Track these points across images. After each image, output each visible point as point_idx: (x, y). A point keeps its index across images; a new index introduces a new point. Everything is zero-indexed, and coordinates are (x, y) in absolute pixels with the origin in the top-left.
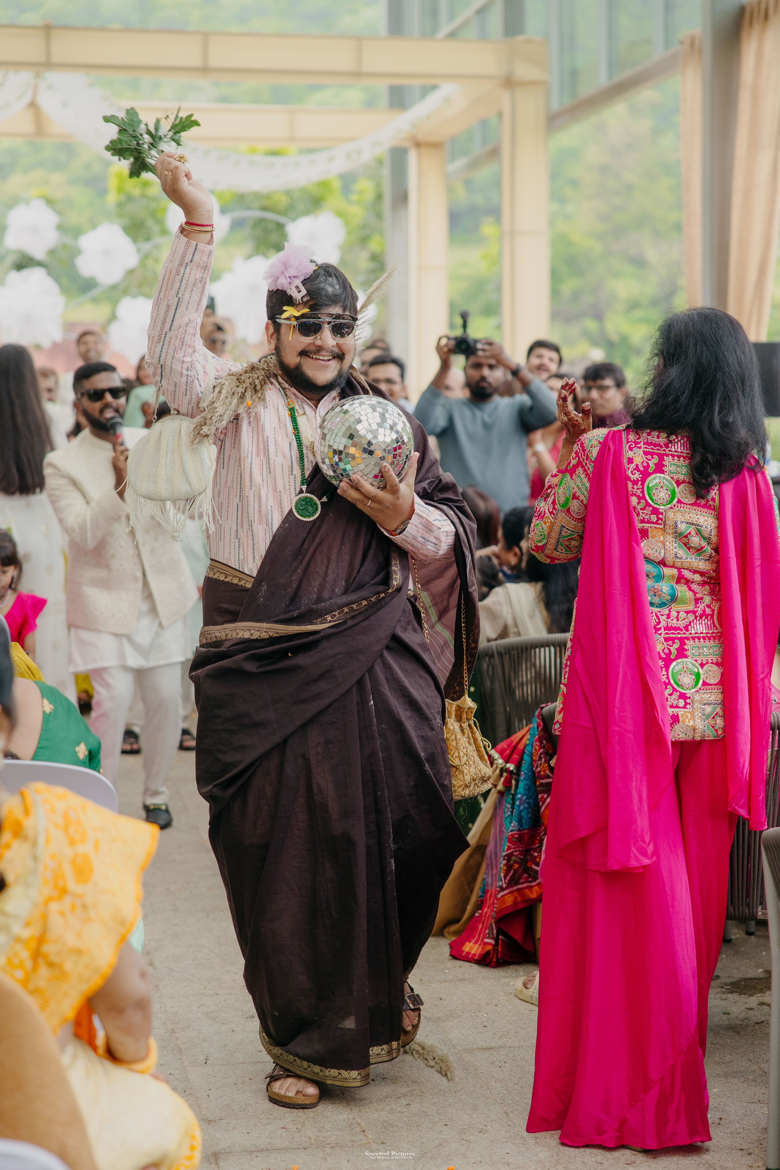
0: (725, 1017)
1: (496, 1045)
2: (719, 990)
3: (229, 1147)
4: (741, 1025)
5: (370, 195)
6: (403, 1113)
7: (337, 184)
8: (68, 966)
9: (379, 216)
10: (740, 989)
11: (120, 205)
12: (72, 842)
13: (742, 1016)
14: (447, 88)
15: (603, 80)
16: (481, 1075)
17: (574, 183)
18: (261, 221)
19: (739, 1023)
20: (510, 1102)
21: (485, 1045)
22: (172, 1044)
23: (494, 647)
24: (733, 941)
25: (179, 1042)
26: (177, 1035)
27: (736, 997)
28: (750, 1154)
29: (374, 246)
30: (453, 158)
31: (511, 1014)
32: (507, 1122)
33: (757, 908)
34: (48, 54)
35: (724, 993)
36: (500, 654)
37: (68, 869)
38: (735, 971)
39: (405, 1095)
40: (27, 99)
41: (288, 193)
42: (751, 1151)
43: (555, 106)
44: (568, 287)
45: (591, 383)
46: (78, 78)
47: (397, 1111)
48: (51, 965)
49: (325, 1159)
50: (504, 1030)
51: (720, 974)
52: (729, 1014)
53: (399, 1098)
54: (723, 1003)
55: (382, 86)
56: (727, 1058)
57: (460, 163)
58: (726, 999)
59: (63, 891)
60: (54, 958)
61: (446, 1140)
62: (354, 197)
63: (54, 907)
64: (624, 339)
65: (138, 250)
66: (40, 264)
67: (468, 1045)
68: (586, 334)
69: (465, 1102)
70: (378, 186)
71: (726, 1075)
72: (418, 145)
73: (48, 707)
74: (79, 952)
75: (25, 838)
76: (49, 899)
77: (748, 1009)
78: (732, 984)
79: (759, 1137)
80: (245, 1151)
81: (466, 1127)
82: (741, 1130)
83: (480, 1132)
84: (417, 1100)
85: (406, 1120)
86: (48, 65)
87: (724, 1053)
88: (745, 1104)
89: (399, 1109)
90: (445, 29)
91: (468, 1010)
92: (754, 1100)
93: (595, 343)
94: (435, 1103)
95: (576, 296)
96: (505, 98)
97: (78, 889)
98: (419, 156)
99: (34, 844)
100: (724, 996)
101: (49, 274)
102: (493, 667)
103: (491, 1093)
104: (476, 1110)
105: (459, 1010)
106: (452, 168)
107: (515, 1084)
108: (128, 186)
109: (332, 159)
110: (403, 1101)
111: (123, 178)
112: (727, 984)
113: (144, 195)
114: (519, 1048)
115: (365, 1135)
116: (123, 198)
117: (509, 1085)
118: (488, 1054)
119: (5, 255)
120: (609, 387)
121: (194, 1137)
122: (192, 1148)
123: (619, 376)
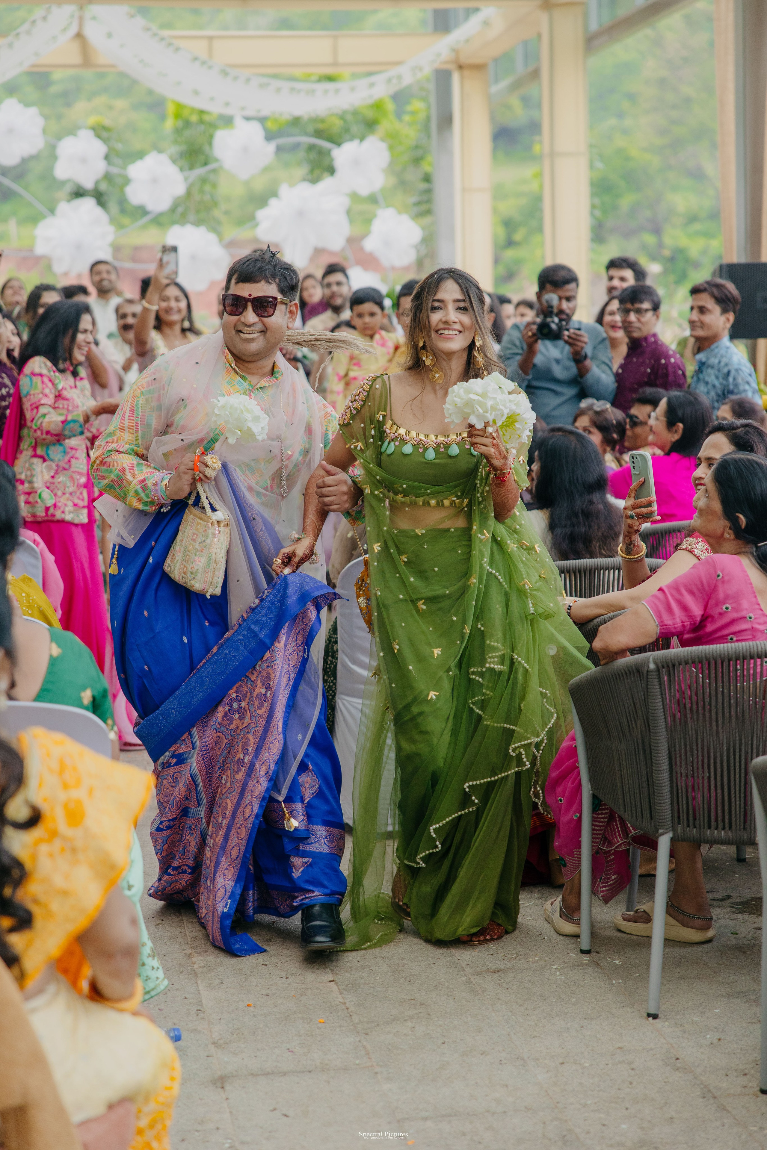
0: (733, 937)
1: (505, 967)
2: (729, 909)
3: (236, 1071)
4: (749, 944)
5: (420, 117)
6: (408, 1035)
7: (389, 104)
8: (54, 906)
9: (428, 136)
10: (750, 909)
11: (178, 131)
12: (65, 786)
13: (749, 937)
14: (488, 12)
15: (640, 1)
16: (488, 997)
18: (311, 148)
19: (746, 942)
20: (514, 1023)
21: (494, 967)
22: (188, 968)
24: (747, 860)
27: (745, 916)
28: (745, 1075)
29: (425, 167)
30: (496, 80)
31: (522, 936)
35: (733, 913)
37: (59, 812)
38: (747, 891)
39: (411, 1018)
40: (73, 30)
41: (342, 117)
42: (747, 1071)
43: (594, 26)
45: (629, 306)
46: (121, 9)
47: (403, 1034)
49: (328, 1082)
50: (513, 952)
51: (731, 894)
52: (737, 934)
53: (406, 1020)
54: (732, 923)
55: (427, 9)
56: (731, 978)
57: (505, 83)
58: (735, 919)
59: (54, 834)
60: (41, 898)
61: (448, 1063)
62: (407, 118)
63: (43, 848)
64: (682, 251)
65: (186, 179)
66: (89, 194)
68: (644, 248)
69: (470, 1024)
70: (427, 106)
71: (729, 996)
72: (461, 67)
73: (56, 651)
76: (39, 842)
77: (756, 928)
78: (742, 903)
79: (756, 1057)
80: (252, 1074)
81: (468, 1049)
82: (739, 1051)
83: (482, 1054)
84: (423, 1023)
85: (411, 1042)
87: (728, 973)
88: (745, 1025)
89: (405, 1032)
92: (754, 1021)
93: (653, 258)
94: (440, 1026)
95: (634, 210)
96: (544, 19)
97: (71, 831)
98: (463, 78)
100: (734, 916)
101: (98, 202)
104: (480, 1032)
106: (494, 89)
107: (521, 1006)
108: (186, 113)
109: (372, 85)
110: (409, 1024)
111: (180, 107)
112: (737, 904)
113: (201, 122)
114: (527, 969)
115: (369, 1058)
116: (180, 124)
117: (514, 1006)
118: (496, 976)
119: (61, 184)
120: (647, 310)
121: (173, 1069)
122: (172, 1079)
123: (655, 299)
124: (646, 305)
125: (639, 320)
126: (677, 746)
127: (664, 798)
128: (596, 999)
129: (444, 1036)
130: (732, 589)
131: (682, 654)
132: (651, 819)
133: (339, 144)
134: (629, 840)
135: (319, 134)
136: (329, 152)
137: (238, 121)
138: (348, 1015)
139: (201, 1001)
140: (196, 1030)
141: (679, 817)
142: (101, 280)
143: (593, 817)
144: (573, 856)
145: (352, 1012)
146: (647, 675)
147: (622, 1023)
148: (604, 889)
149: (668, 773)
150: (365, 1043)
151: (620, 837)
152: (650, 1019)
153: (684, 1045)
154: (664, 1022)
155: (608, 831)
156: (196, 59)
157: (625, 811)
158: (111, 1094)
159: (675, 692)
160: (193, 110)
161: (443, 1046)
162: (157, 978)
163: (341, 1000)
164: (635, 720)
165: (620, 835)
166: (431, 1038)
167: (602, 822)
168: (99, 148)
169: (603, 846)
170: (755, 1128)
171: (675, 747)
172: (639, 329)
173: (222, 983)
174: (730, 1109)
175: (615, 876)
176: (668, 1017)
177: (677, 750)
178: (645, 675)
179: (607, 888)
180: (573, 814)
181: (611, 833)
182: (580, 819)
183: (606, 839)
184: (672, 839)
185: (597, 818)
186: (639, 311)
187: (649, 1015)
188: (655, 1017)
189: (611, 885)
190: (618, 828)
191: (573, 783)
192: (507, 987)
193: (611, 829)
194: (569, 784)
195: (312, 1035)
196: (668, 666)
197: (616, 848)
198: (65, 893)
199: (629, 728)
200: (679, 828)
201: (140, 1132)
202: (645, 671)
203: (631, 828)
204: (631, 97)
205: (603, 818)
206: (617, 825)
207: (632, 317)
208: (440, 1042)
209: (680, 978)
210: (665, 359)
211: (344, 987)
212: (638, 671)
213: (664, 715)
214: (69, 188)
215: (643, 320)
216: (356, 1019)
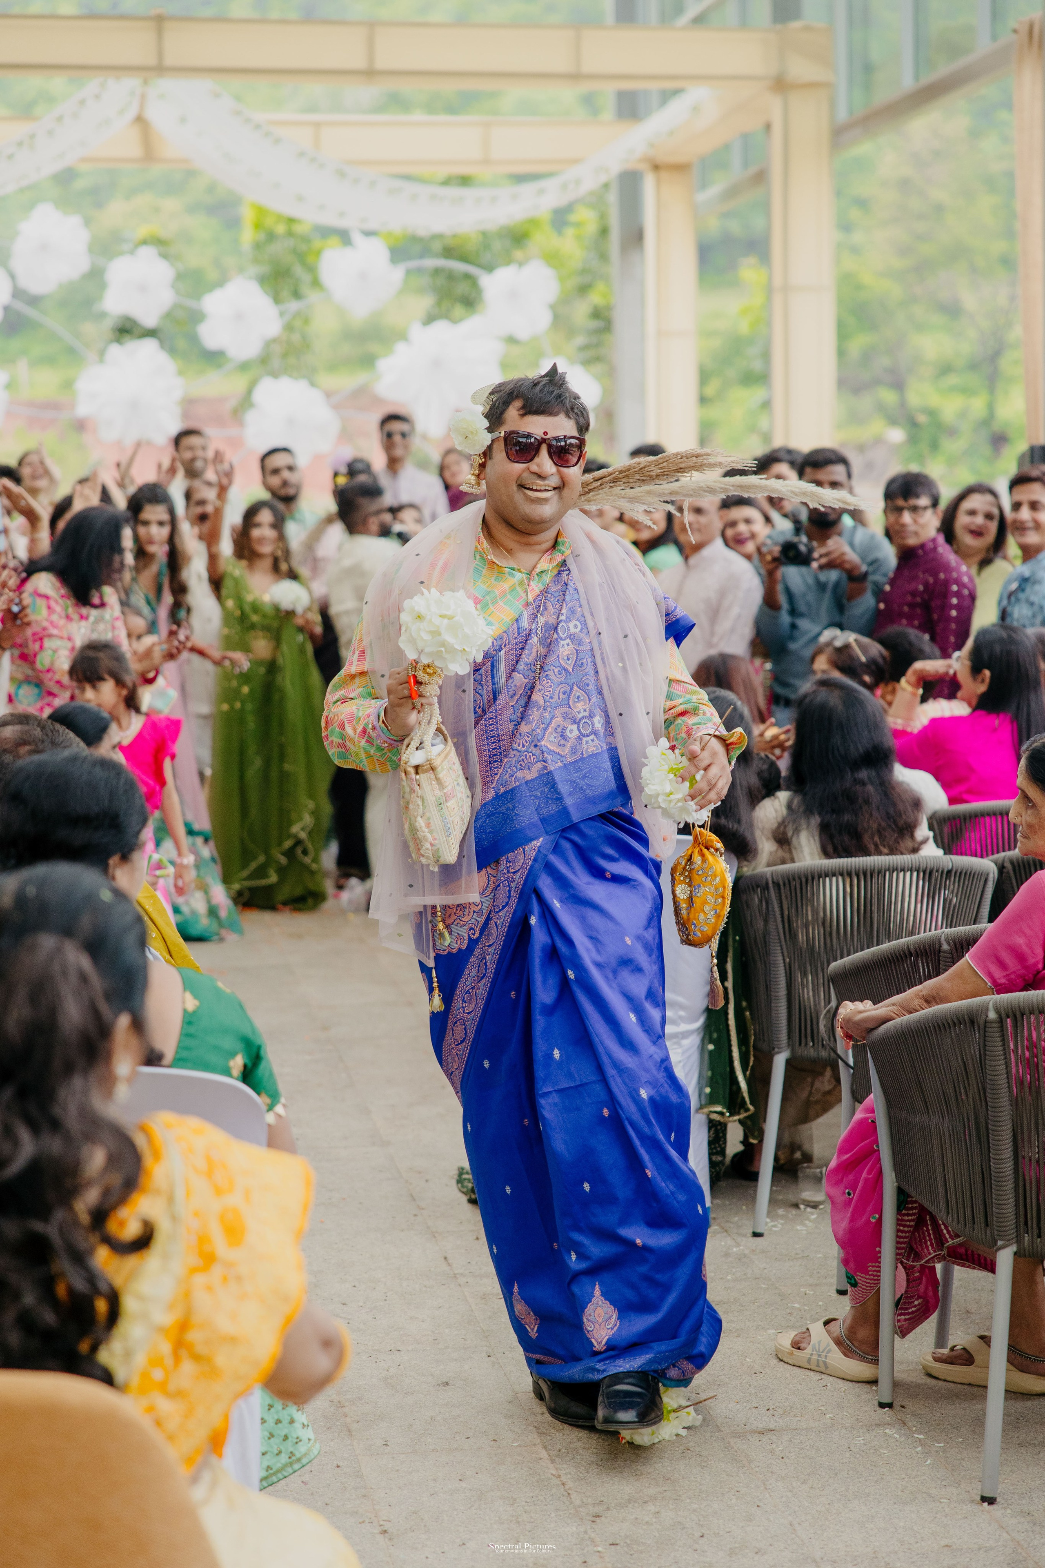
1: (775, 1426)
5: (591, 228)
6: (652, 1524)
7: (547, 221)
8: (221, 1360)
9: (603, 257)
11: (258, 246)
12: (218, 1192)
14: (697, 94)
15: (908, 82)
16: (757, 1469)
17: (862, 203)
18: (437, 271)
20: (797, 1508)
21: (761, 1426)
22: (338, 1423)
23: (769, 876)
25: (348, 1420)
26: (346, 1410)
29: (596, 298)
30: (704, 185)
31: (795, 1381)
32: (793, 1539)
34: (160, 54)
36: (777, 885)
37: (216, 1228)
39: (653, 1499)
40: (133, 112)
41: (484, 234)
43: (842, 115)
44: (858, 344)
45: (900, 502)
46: (203, 85)
47: (644, 1522)
48: (197, 1358)
50: (785, 1404)
53: (646, 1502)
55: (608, 91)
57: (715, 189)
59: (211, 1259)
60: (201, 1348)
63: (199, 1280)
64: (932, 413)
65: (282, 314)
66: (151, 333)
67: (738, 1426)
68: (881, 408)
69: (736, 1508)
70: (603, 216)
72: (656, 167)
73: (191, 1004)
75: (157, 1192)
76: (194, 1270)
81: (737, 1545)
83: (757, 1553)
84: (671, 1506)
85: (657, 1535)
86: (160, 69)
89: (647, 1519)
90: (691, 12)
91: (737, 1375)
93: (893, 421)
94: (694, 1511)
95: (867, 357)
96: (774, 107)
97: (230, 1255)
98: (658, 182)
99: (171, 1199)
101: (162, 345)
102: (767, 903)
103: (770, 1496)
104: (750, 1520)
105: (724, 1375)
106: (702, 197)
107: (804, 1482)
108: (269, 222)
109: (541, 192)
110: (651, 1507)
111: (261, 211)
113: (290, 234)
114: (806, 1429)
115: (601, 1557)
116: (262, 236)
117: (794, 1484)
118: (765, 1439)
119: (103, 315)
120: (925, 508)
123: (935, 492)
124: (924, 501)
125: (915, 521)
126: (1025, 1126)
127: (1006, 1197)
128: (906, 1474)
129: (702, 1526)
131: (1035, 1000)
132: (987, 1225)
133: (490, 268)
134: (945, 1252)
135: (449, 252)
137: (357, 238)
138: (565, 1493)
140: (356, 1513)
141: (1026, 1223)
142: (193, 460)
143: (898, 1220)
144: (867, 1274)
145: (570, 1489)
146: (985, 1027)
147: (947, 1510)
148: (903, 1317)
149: (1012, 1163)
150: (593, 1535)
151: (933, 1247)
152: (986, 1504)
153: (1036, 1542)
154: (1005, 1508)
155: (915, 1239)
156: (302, 154)
157: (948, 1213)
159: (1023, 1051)
160: (280, 218)
161: (702, 1541)
162: (309, 1440)
163: (554, 1472)
164: (965, 1088)
165: (932, 1244)
166: (684, 1528)
167: (908, 1226)
168: (161, 272)
169: (908, 1260)
171: (1022, 1126)
172: (916, 534)
173: (386, 1445)
175: (920, 1301)
176: (1010, 1502)
177: (1025, 1131)
178: (982, 1027)
179: (907, 1317)
180: (870, 1215)
181: (920, 1240)
182: (880, 1221)
183: (911, 1249)
184: (1015, 1254)
185: (903, 1220)
186: (914, 509)
187: (984, 1499)
188: (991, 1501)
189: (913, 1312)
190: (929, 1235)
191: (869, 1173)
192: (782, 1455)
193: (919, 1236)
194: (864, 1175)
195: (518, 1522)
196: (1015, 1016)
197: (927, 1262)
198: (232, 1340)
199: (957, 1099)
200: (1026, 1239)
202: (982, 1022)
203: (947, 1236)
205: (910, 1221)
206: (928, 1230)
207: (907, 517)
208: (697, 1534)
209: (1020, 1445)
210: (945, 572)
211: (555, 1453)
212: (972, 1022)
213: (1008, 1082)
214: (114, 323)
215: (922, 521)
216: (576, 1499)
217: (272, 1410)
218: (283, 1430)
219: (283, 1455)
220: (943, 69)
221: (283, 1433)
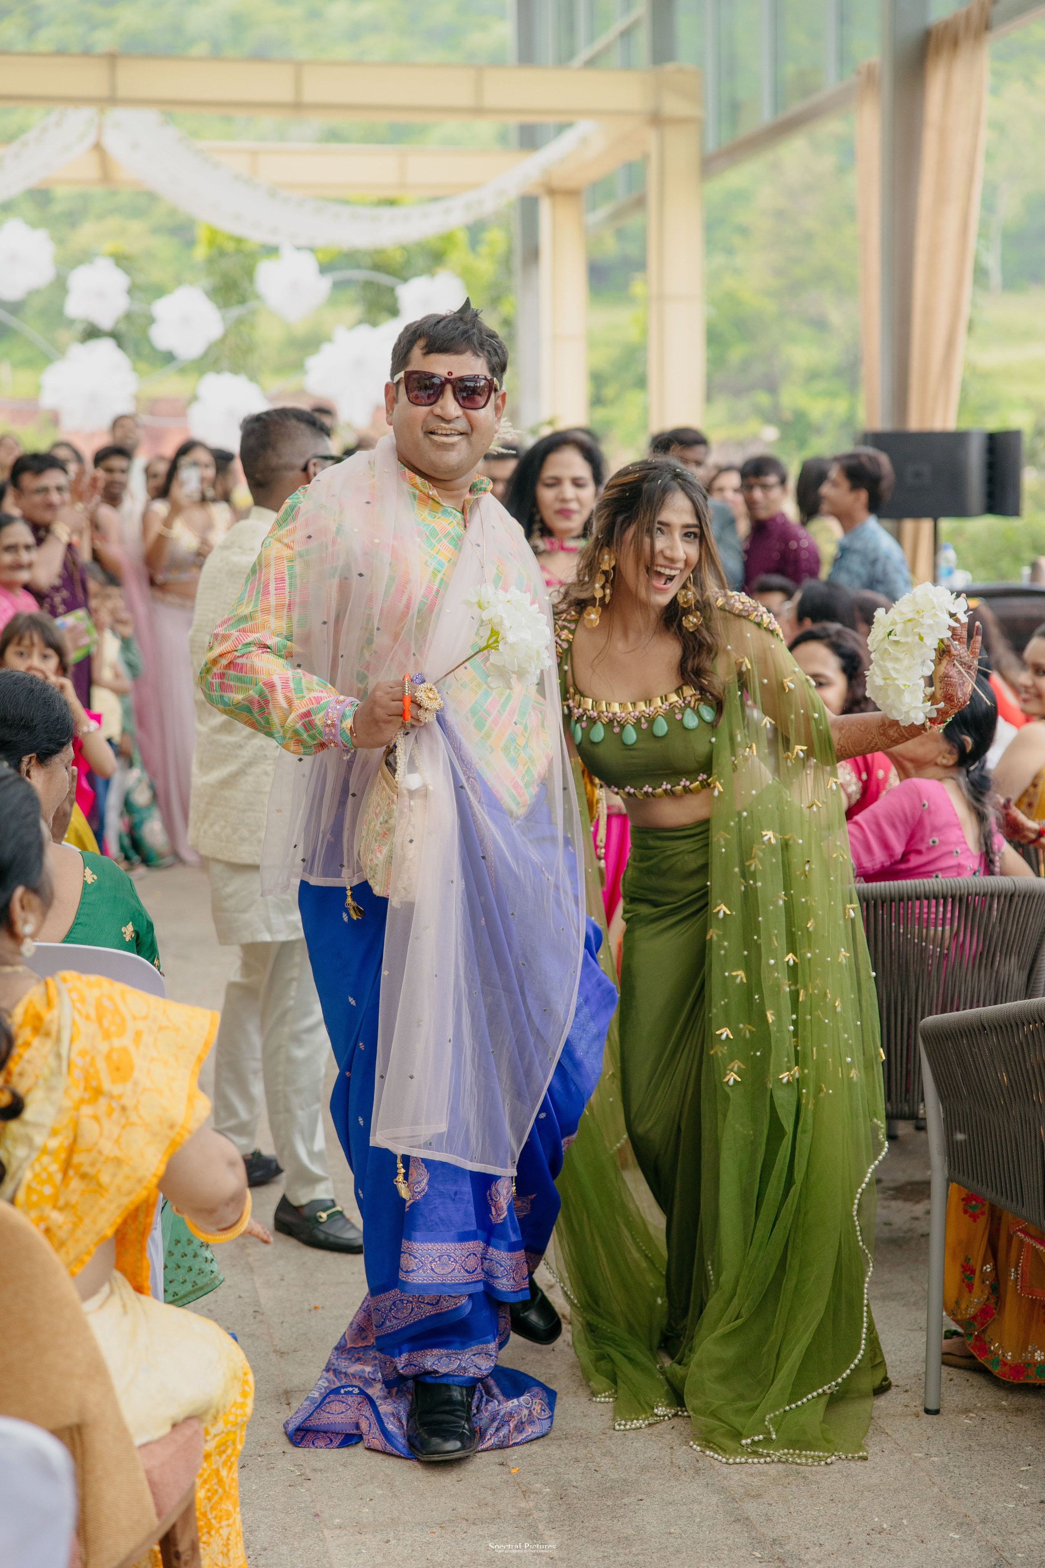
0: (886, 1228)
4: (905, 1237)
5: (500, 248)
7: (462, 237)
8: (105, 1178)
9: (509, 273)
10: (904, 1196)
11: (211, 261)
12: (107, 1036)
13: (905, 1228)
14: (584, 127)
15: (766, 117)
18: (368, 285)
19: (901, 1235)
24: (899, 1138)
27: (897, 1205)
28: (906, 1391)
30: (593, 207)
33: (918, 1105)
34: (113, 86)
35: (886, 1199)
37: (101, 1065)
38: (899, 1173)
40: (90, 140)
41: (404, 248)
42: (908, 1387)
43: (711, 146)
44: (737, 353)
46: (150, 116)
48: (84, 1176)
52: (891, 1224)
54: (885, 1211)
55: (511, 125)
57: (603, 212)
58: (888, 1207)
59: (98, 1092)
60: (87, 1169)
61: (555, 1376)
62: (483, 250)
63: (86, 1111)
64: (801, 414)
65: (223, 319)
66: (107, 334)
68: (757, 409)
70: (509, 239)
72: (552, 192)
73: (91, 878)
74: (118, 1162)
75: (47, 1034)
76: (82, 1101)
78: (896, 1189)
79: (918, 1371)
82: (898, 1363)
86: (112, 100)
87: (882, 1270)
88: (904, 1332)
90: (584, 54)
92: (914, 1327)
93: (767, 421)
95: (746, 364)
96: (651, 138)
97: (116, 1090)
98: (553, 206)
99: (58, 1040)
100: (886, 1203)
106: (590, 218)
108: (221, 240)
111: (214, 233)
112: (890, 1189)
113: (238, 251)
116: (214, 253)
119: (71, 322)
120: (773, 485)
121: (246, 1382)
122: (244, 1394)
123: (782, 471)
124: (772, 479)
130: (940, 820)
133: (405, 280)
135: (377, 267)
136: (392, 290)
137: (287, 252)
139: (258, 1301)
140: (253, 1335)
158: (178, 1411)
160: (229, 237)
162: (212, 1272)
168: (118, 281)
170: (920, 1455)
172: (766, 508)
173: (282, 1280)
174: (889, 1432)
186: (765, 487)
201: (207, 1456)
204: (744, 231)
207: (758, 494)
210: (795, 541)
214: (80, 327)
215: (770, 496)
217: (179, 1245)
218: (186, 1263)
219: (187, 1284)
220: (796, 107)
221: (187, 1266)
